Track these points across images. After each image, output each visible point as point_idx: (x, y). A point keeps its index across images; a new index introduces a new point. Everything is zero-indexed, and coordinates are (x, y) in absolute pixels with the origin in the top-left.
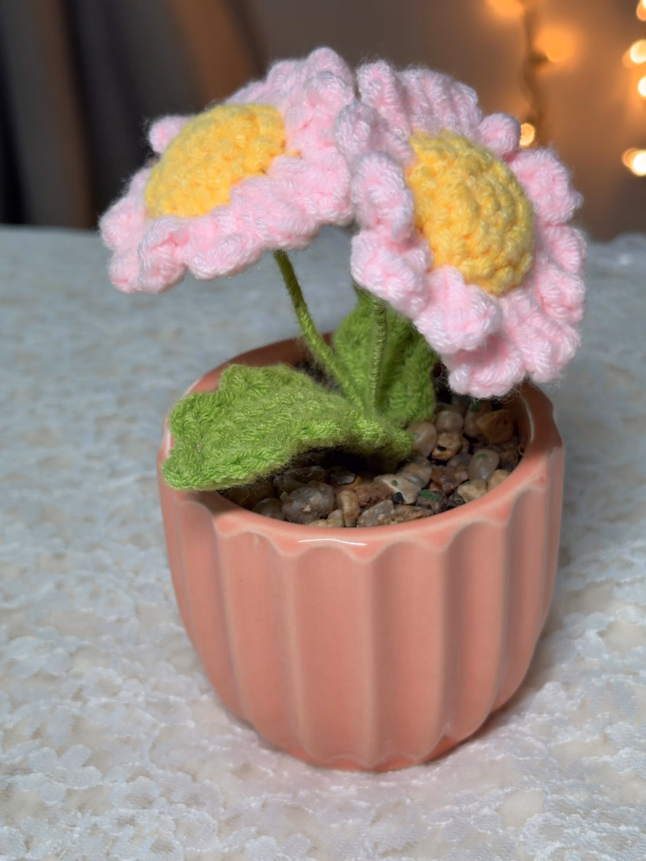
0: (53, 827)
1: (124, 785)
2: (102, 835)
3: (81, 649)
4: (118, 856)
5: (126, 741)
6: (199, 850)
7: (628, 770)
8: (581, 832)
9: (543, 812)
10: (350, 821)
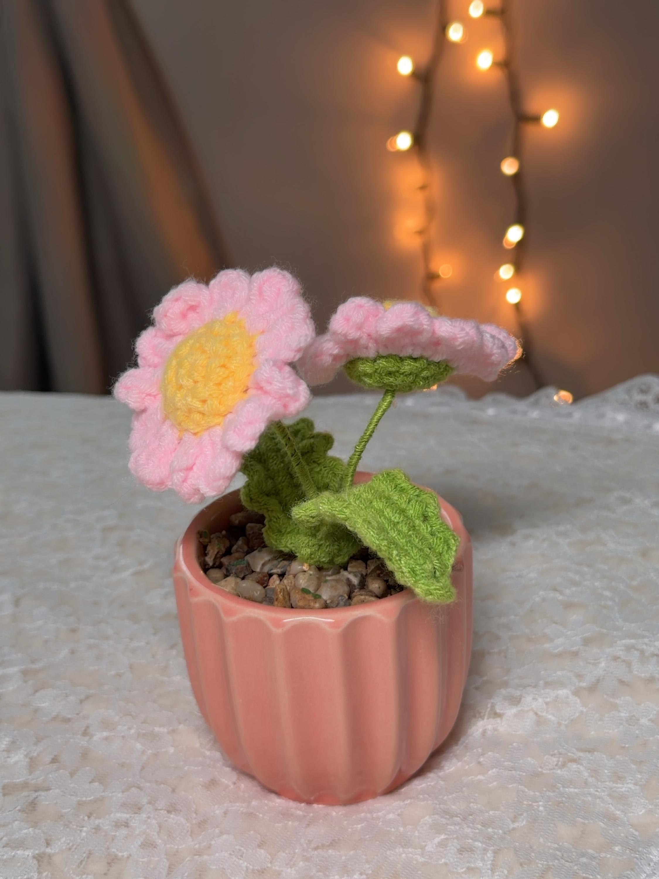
0: (67, 828)
1: (120, 795)
2: (103, 834)
3: (87, 697)
4: (115, 850)
5: (122, 765)
6: (176, 847)
7: (495, 783)
8: (460, 828)
9: (433, 815)
10: (290, 823)
